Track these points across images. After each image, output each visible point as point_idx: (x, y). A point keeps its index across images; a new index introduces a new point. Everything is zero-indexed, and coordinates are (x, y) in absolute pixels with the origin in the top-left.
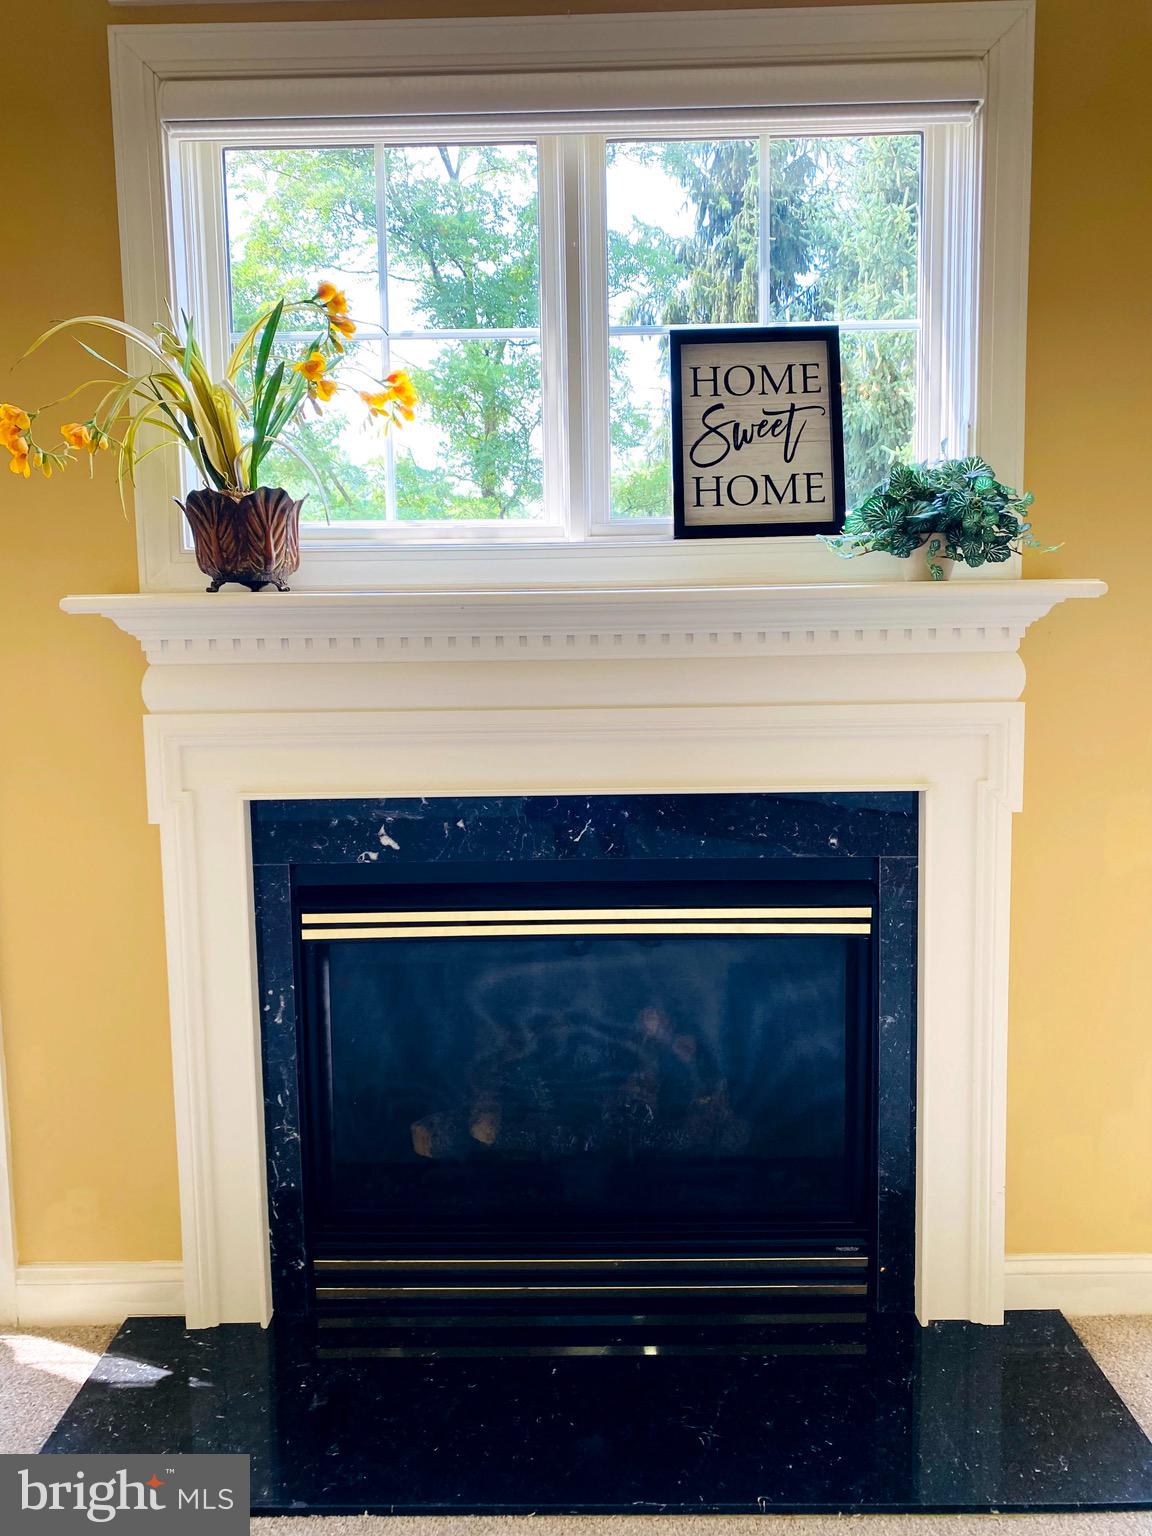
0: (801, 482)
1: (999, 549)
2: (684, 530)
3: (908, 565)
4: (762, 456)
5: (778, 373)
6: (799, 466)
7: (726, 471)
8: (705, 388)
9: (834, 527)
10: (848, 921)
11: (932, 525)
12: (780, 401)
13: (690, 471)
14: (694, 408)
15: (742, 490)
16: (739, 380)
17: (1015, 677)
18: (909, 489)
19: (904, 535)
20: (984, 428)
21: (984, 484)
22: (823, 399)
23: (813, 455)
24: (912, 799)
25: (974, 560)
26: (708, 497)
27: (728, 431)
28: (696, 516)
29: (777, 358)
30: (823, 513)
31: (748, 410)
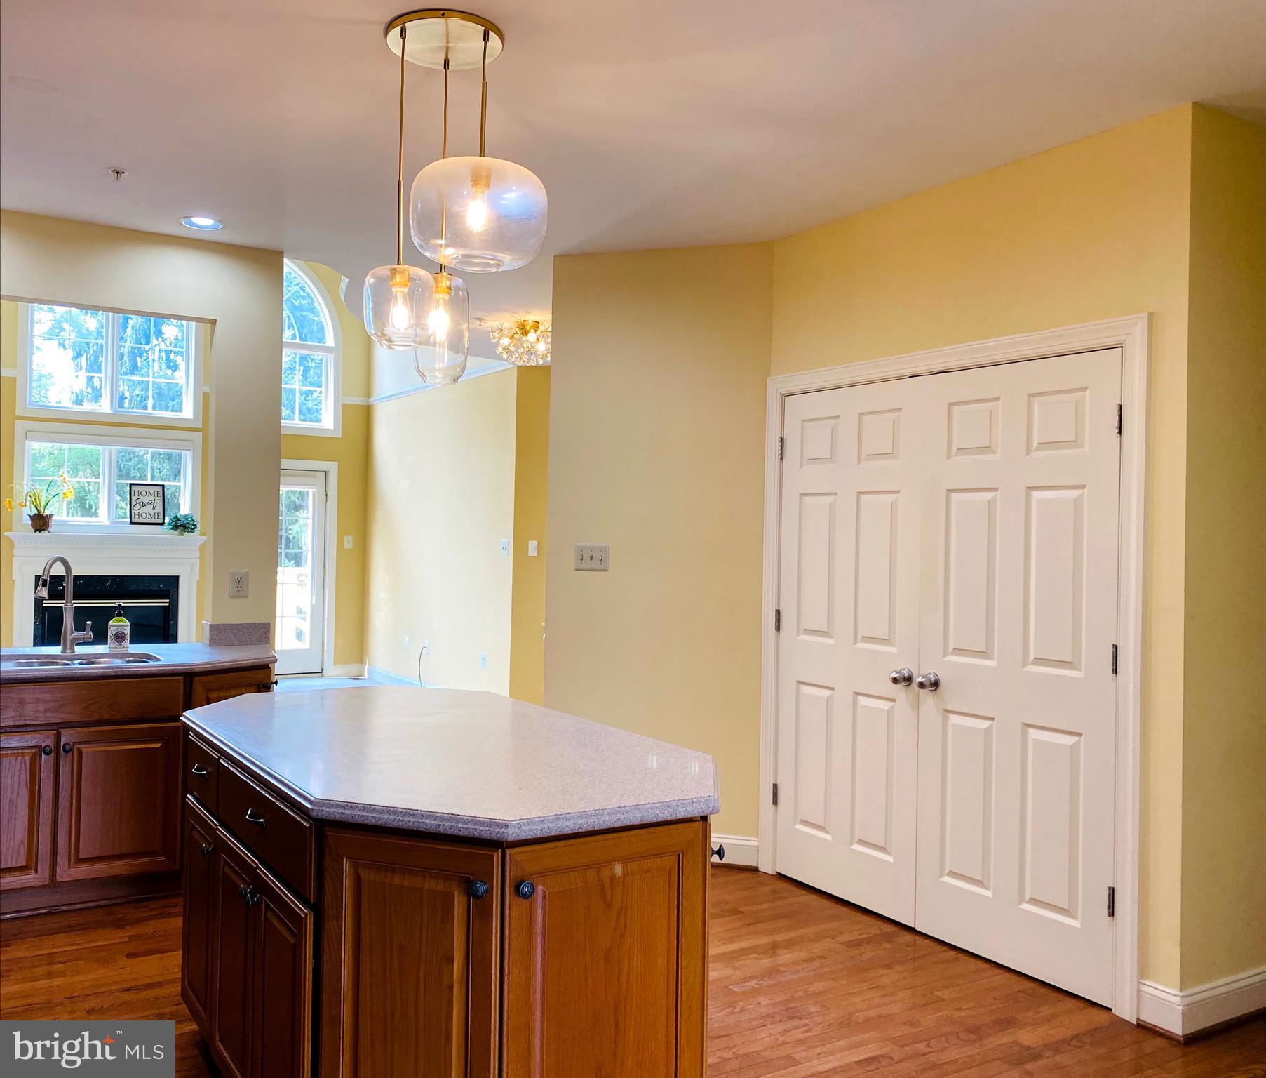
0: (156, 515)
1: (193, 530)
2: (132, 523)
3: (177, 532)
4: (148, 509)
5: (152, 493)
6: (156, 511)
7: (141, 511)
8: (136, 495)
9: (163, 524)
10: (164, 603)
11: (180, 526)
12: (152, 498)
13: (133, 511)
14: (134, 498)
15: (144, 515)
16: (144, 493)
17: (198, 554)
18: (176, 519)
19: (176, 527)
20: (192, 508)
21: (189, 519)
22: (161, 498)
23: (159, 509)
24: (177, 578)
25: (188, 532)
26: (137, 517)
27: (141, 503)
28: (134, 520)
29: (152, 489)
30: (161, 521)
31: (145, 499)
